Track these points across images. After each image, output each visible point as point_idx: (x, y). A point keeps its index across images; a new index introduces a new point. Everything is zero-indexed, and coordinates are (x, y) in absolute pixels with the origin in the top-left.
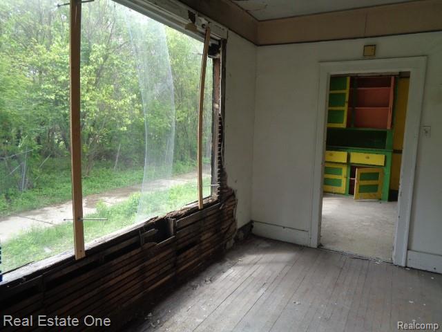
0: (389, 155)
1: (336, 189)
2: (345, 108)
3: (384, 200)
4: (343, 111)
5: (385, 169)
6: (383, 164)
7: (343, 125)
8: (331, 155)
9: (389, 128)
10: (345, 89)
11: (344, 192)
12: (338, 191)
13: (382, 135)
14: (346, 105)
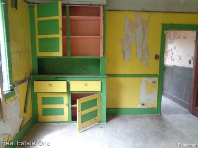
0: (104, 80)
1: (59, 118)
2: (60, 36)
3: (103, 122)
4: (58, 39)
5: (102, 94)
6: (100, 90)
7: (60, 54)
8: (51, 85)
9: (101, 55)
10: (58, 15)
11: (67, 120)
12: (62, 120)
13: (97, 62)
14: (61, 32)
